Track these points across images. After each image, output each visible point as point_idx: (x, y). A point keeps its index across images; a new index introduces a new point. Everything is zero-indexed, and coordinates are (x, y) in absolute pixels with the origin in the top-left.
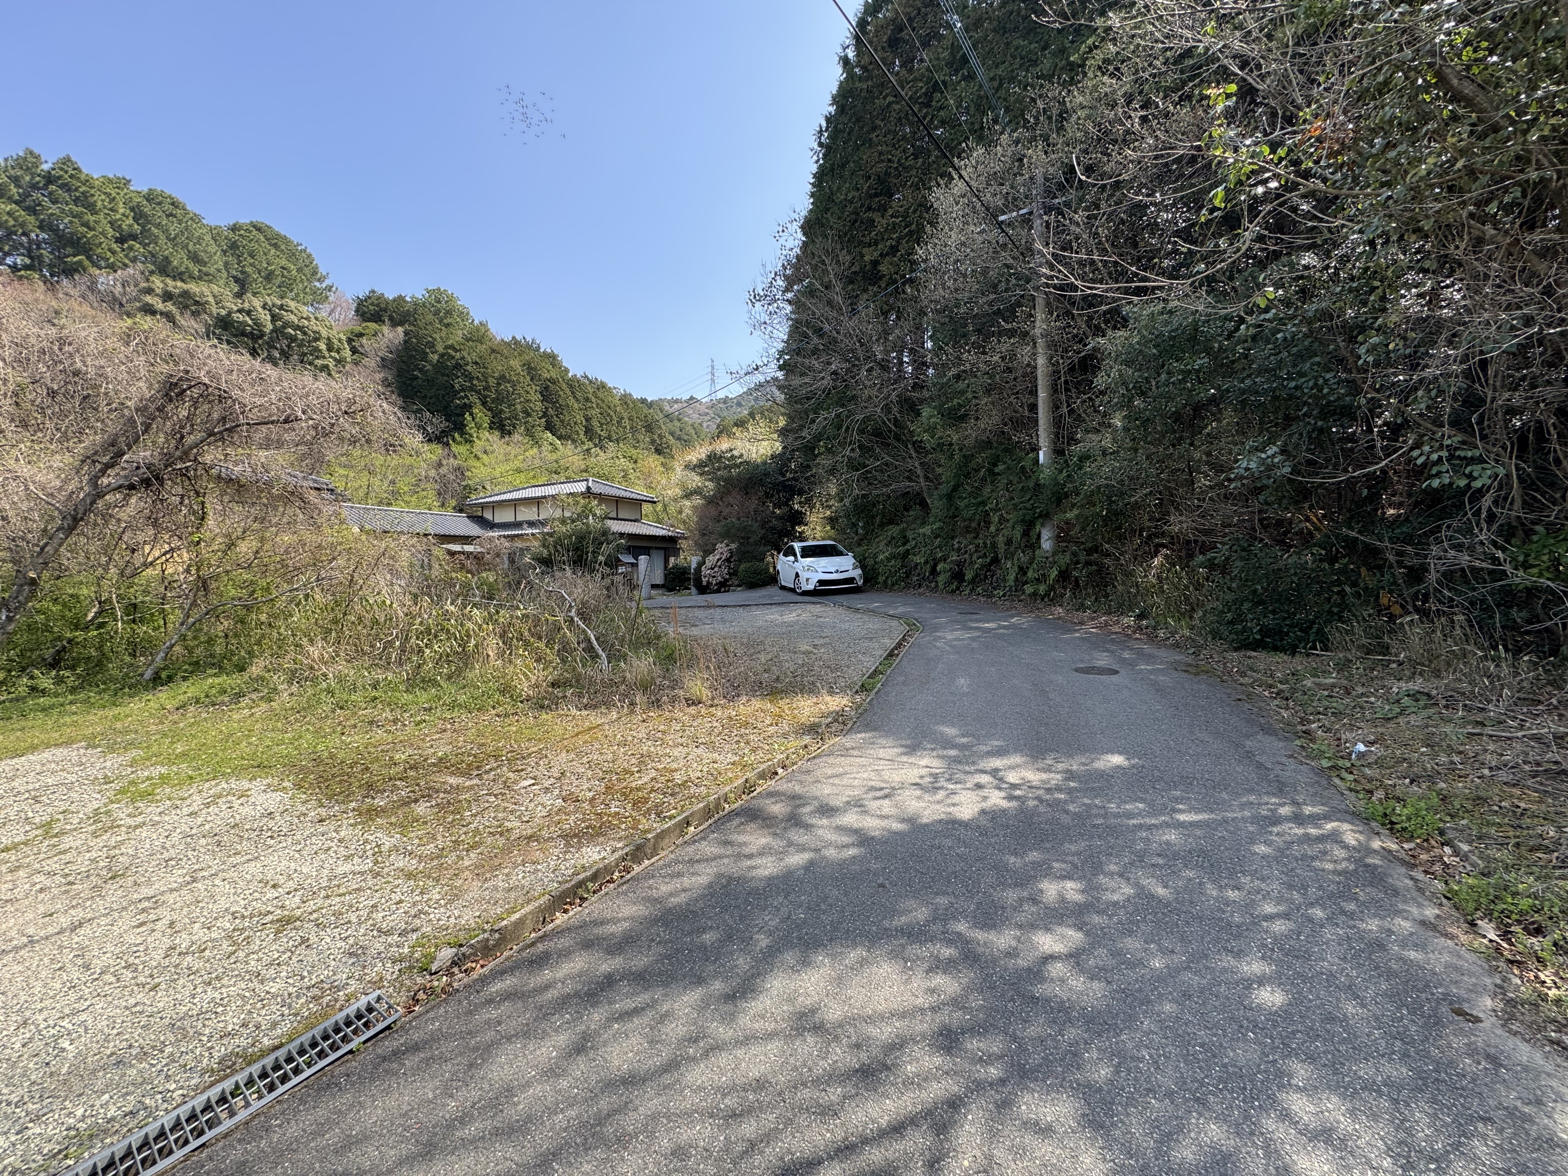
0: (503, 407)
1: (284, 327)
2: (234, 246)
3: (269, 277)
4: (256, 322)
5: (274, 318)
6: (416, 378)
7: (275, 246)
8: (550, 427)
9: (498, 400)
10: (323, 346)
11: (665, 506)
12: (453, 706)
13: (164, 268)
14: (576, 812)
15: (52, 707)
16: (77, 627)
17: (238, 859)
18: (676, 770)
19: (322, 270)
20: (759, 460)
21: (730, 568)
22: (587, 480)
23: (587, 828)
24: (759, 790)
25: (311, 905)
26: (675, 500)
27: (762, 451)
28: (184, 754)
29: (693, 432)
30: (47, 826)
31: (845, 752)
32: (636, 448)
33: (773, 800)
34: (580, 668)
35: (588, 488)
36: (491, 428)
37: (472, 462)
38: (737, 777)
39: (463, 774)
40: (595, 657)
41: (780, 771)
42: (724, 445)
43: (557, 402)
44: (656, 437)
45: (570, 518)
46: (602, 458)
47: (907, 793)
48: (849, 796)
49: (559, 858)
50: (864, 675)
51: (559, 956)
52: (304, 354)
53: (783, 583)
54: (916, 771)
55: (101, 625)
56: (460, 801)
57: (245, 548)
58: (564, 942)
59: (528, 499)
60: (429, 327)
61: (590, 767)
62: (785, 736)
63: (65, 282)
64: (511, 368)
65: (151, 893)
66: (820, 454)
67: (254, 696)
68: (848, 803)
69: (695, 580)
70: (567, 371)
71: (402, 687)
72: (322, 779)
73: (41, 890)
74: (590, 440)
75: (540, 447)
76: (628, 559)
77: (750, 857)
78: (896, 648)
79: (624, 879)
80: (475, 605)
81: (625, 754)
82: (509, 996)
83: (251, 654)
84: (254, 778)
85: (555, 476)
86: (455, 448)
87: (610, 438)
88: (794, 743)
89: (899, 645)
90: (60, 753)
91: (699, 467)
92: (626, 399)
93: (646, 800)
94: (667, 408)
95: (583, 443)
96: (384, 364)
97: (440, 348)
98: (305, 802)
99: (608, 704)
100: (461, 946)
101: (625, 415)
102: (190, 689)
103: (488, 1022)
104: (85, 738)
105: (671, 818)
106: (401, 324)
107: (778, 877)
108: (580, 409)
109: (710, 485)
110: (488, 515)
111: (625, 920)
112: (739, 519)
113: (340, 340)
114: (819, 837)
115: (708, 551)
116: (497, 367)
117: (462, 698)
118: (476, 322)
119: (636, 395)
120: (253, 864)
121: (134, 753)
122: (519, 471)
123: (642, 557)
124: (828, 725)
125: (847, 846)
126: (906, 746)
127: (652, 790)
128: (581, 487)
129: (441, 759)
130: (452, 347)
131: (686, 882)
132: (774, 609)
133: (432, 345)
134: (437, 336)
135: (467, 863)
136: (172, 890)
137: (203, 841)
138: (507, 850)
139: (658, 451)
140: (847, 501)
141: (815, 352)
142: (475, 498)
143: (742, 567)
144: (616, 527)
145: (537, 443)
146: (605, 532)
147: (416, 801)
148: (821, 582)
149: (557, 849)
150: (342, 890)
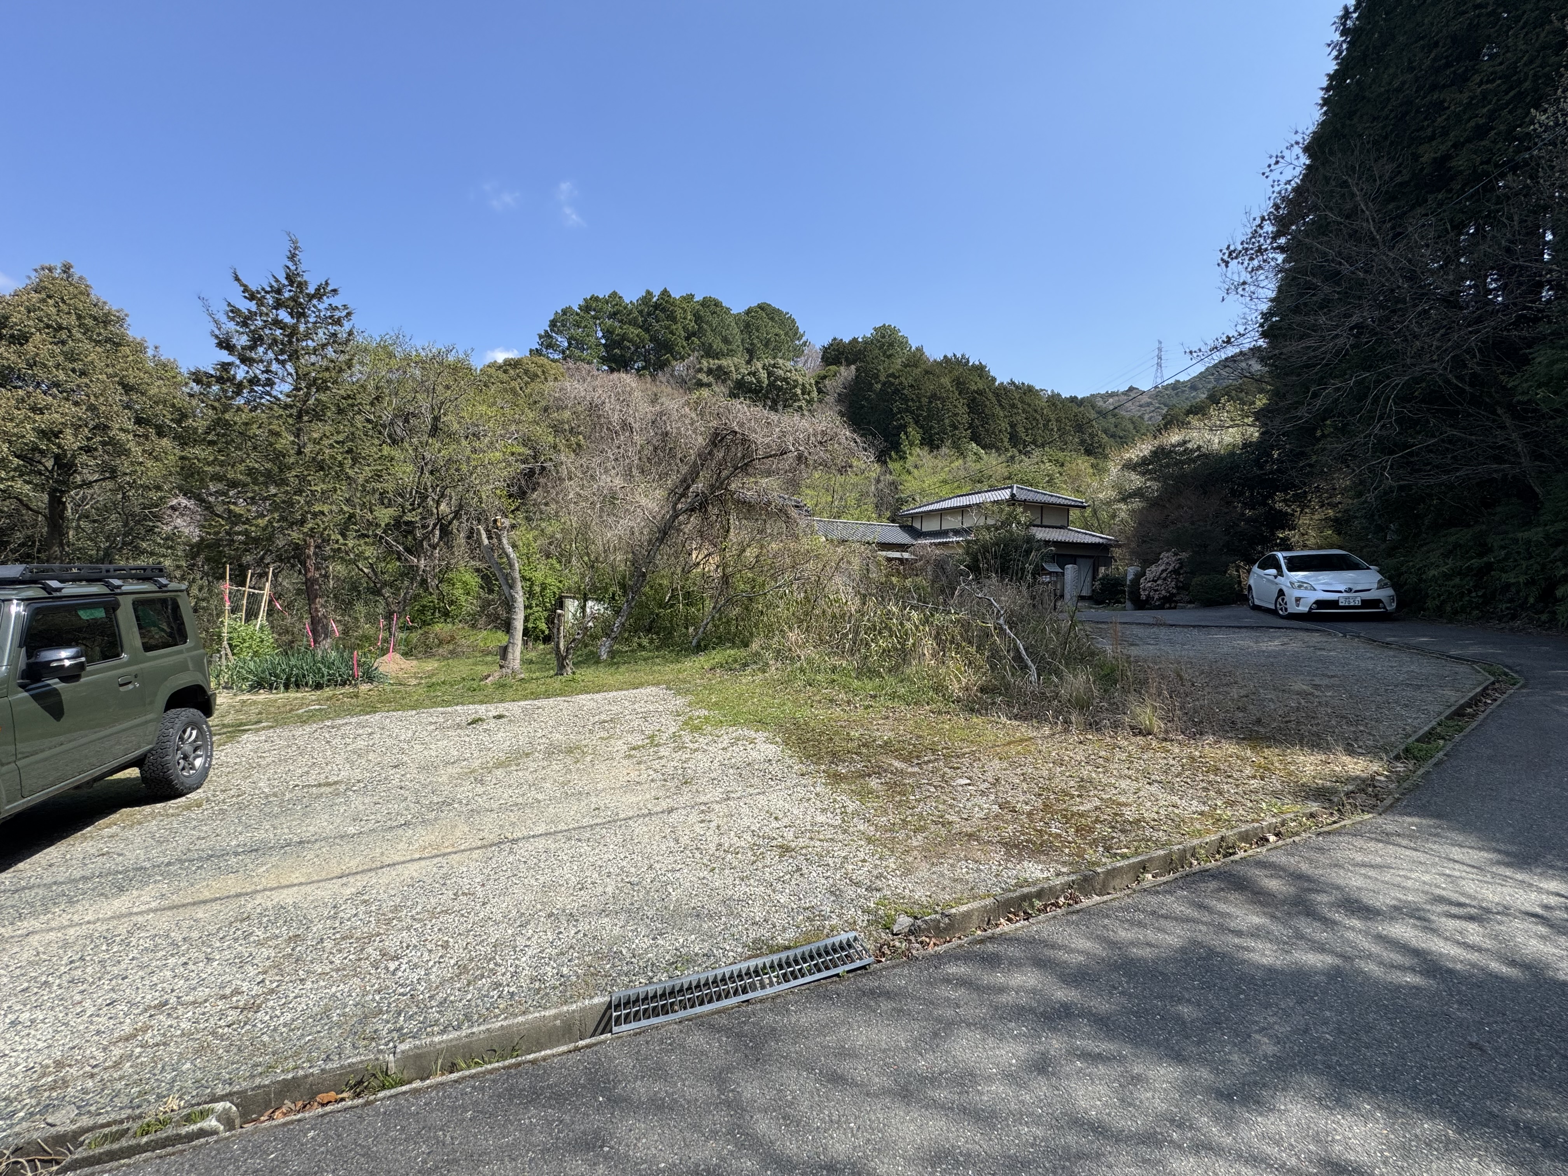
0: (934, 423)
1: (775, 381)
2: (747, 325)
3: (766, 345)
4: (759, 381)
5: (770, 374)
6: (863, 406)
7: (772, 319)
8: (975, 438)
9: (929, 418)
10: (799, 392)
11: (1095, 512)
12: (893, 696)
13: (709, 353)
14: (1014, 822)
15: (648, 658)
16: (660, 607)
17: (750, 790)
18: (1125, 805)
19: (801, 331)
20: (1222, 452)
21: (1178, 581)
22: (1012, 487)
23: (1027, 841)
24: (1241, 854)
25: (801, 842)
26: (1109, 503)
27: (1228, 439)
28: (716, 703)
29: (1131, 427)
30: (652, 737)
31: (1386, 838)
32: (1063, 450)
33: (1268, 873)
34: (1009, 677)
35: (1013, 495)
36: (922, 444)
37: (905, 477)
38: (1208, 831)
39: (905, 760)
40: (1025, 667)
41: (1272, 838)
42: (1174, 437)
43: (983, 412)
44: (1086, 437)
45: (993, 526)
46: (1026, 465)
47: (1517, 923)
48: (1400, 900)
49: (1000, 865)
50: (1408, 736)
51: (1011, 963)
52: (787, 400)
53: (1257, 602)
54: (1533, 896)
55: (672, 606)
56: (904, 785)
57: (750, 554)
58: (1013, 951)
59: (954, 508)
60: (875, 361)
61: (1025, 779)
62: (1275, 794)
63: (660, 373)
64: (941, 386)
65: (706, 801)
66: (1324, 436)
67: (754, 667)
68: (1396, 908)
69: (1131, 593)
70: (994, 379)
71: (853, 675)
72: (801, 741)
73: (652, 781)
74: (1014, 446)
75: (965, 457)
76: (1054, 568)
77: (1239, 933)
78: (1469, 705)
79: (1071, 909)
80: (912, 607)
81: (1062, 773)
82: (964, 982)
83: (751, 634)
84: (757, 731)
85: (979, 485)
86: (891, 465)
87: (1034, 442)
88: (1292, 809)
89: (1474, 702)
90: (654, 689)
91: (1140, 466)
92: (1054, 400)
93: (1091, 830)
94: (1100, 403)
95: (1007, 450)
96: (840, 399)
97: (883, 378)
98: (791, 757)
99: (1041, 719)
100: (916, 918)
101: (1053, 417)
102: (718, 656)
103: (947, 999)
104: (665, 682)
105: (1124, 857)
106: (854, 363)
107: (1282, 972)
108: (1006, 417)
109: (1155, 485)
110: (917, 525)
111: (1078, 952)
112: (1193, 523)
113: (810, 385)
114: (1348, 940)
115: (1147, 561)
116: (929, 387)
117: (902, 691)
118: (913, 348)
119: (1065, 394)
120: (762, 797)
121: (690, 697)
122: (945, 482)
123: (1069, 566)
124: (1348, 794)
125: (1401, 968)
126: (1507, 854)
127: (1097, 821)
128: (1005, 494)
129: (886, 743)
130: (892, 375)
131: (1150, 935)
132: (1244, 633)
133: (876, 376)
134: (881, 368)
135: (915, 844)
136: (717, 802)
137: (731, 771)
138: (950, 841)
139: (1089, 452)
140: (1370, 497)
141: (1325, 305)
142: (906, 510)
143: (1196, 580)
144: (1041, 534)
145: (962, 455)
146: (1030, 540)
147: (870, 776)
148: (1320, 604)
149: (999, 855)
150: (821, 837)
